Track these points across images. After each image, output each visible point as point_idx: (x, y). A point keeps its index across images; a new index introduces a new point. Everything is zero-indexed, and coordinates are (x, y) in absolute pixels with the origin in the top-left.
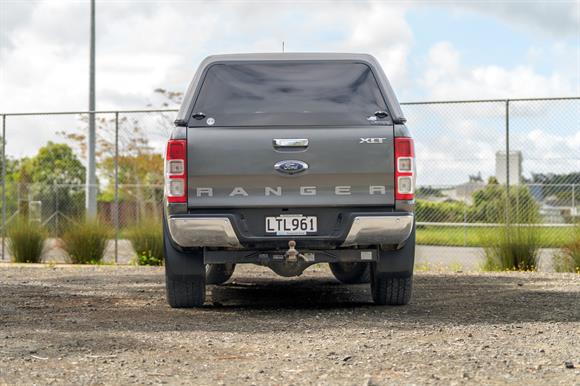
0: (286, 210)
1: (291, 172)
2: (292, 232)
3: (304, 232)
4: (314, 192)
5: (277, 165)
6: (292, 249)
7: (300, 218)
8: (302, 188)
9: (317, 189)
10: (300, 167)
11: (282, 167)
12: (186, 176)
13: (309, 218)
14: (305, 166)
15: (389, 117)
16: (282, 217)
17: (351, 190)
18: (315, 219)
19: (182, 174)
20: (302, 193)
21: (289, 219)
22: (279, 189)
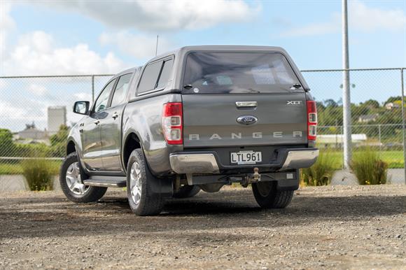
0: (243, 148)
1: (248, 123)
2: (247, 162)
3: (254, 162)
4: (261, 137)
5: (240, 119)
6: (256, 173)
7: (251, 153)
8: (254, 134)
9: (263, 135)
10: (254, 120)
11: (243, 120)
12: (182, 127)
13: (257, 153)
14: (256, 119)
15: (301, 88)
16: (241, 153)
17: (283, 134)
18: (260, 153)
19: (180, 125)
20: (254, 137)
21: (245, 154)
22: (240, 134)
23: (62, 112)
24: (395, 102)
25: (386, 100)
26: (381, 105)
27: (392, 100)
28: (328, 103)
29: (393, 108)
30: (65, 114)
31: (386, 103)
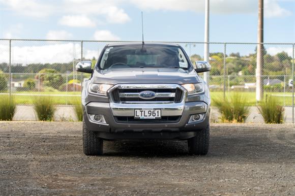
24: (212, 57)
27: (211, 55)
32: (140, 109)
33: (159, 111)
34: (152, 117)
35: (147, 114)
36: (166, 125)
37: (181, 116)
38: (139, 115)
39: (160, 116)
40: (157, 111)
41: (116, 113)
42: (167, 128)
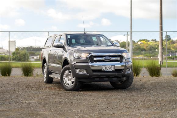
23: (14, 42)
24: (141, 41)
25: (138, 41)
26: (136, 42)
27: (140, 40)
28: (116, 41)
29: (141, 44)
30: (15, 43)
31: (138, 42)
32: (105, 66)
33: (114, 67)
34: (110, 70)
35: (108, 68)
36: (117, 74)
37: (123, 69)
38: (104, 69)
39: (114, 69)
40: (113, 67)
41: (93, 68)
42: (117, 75)
